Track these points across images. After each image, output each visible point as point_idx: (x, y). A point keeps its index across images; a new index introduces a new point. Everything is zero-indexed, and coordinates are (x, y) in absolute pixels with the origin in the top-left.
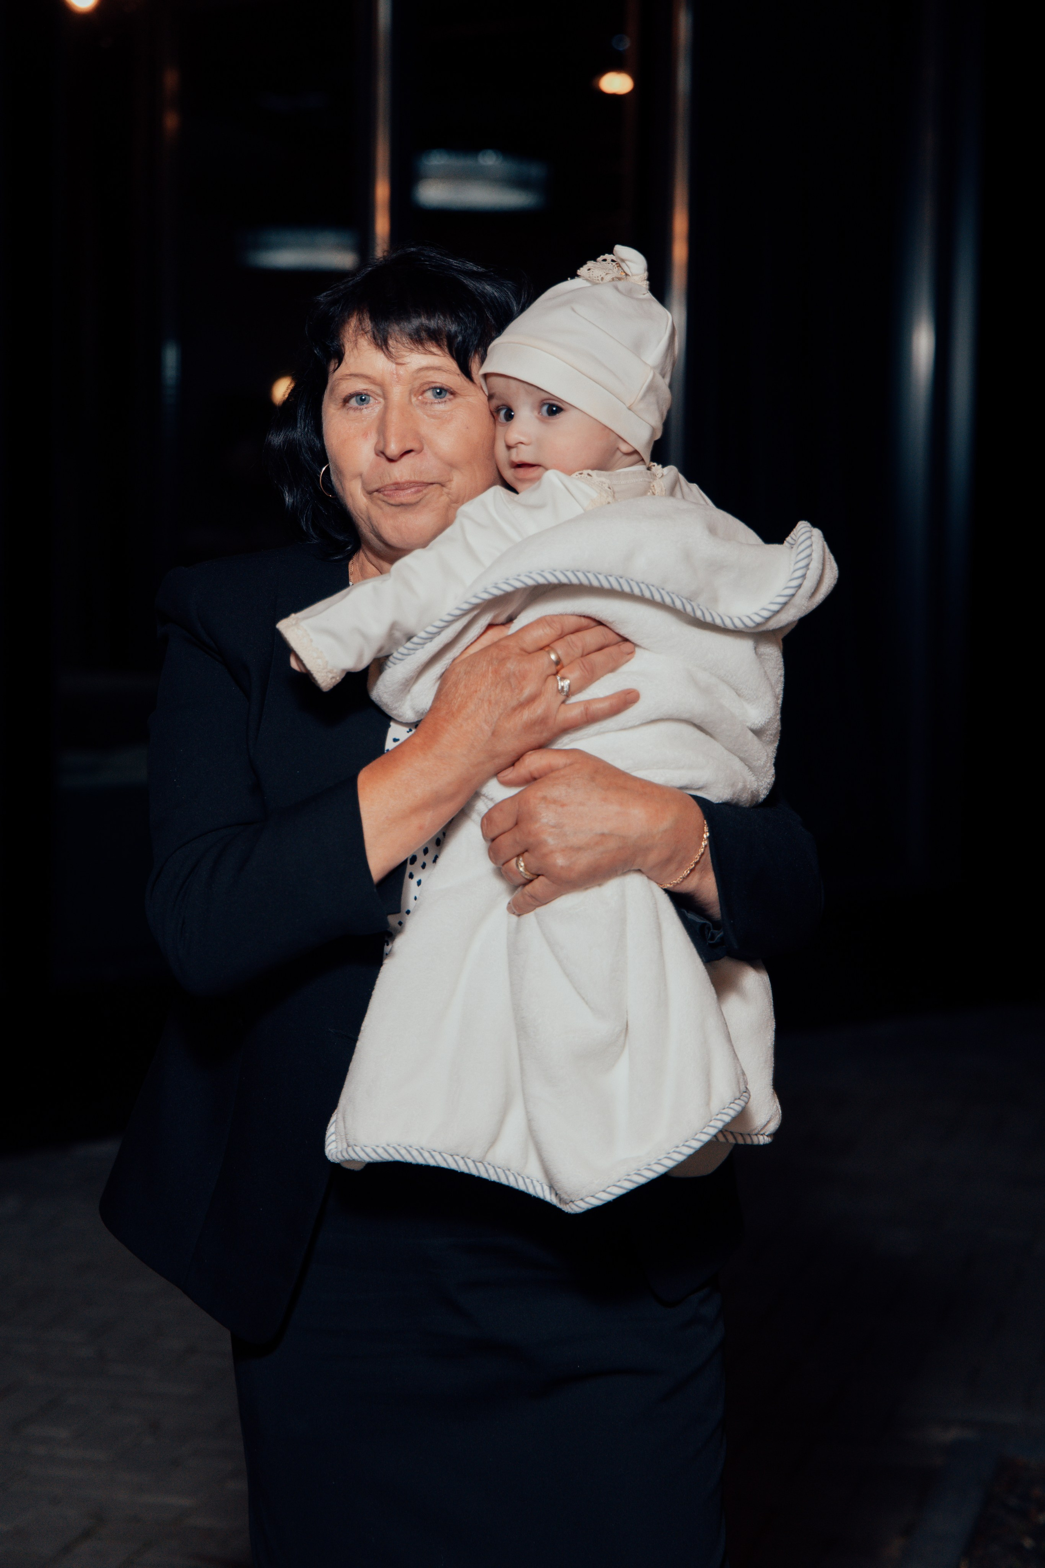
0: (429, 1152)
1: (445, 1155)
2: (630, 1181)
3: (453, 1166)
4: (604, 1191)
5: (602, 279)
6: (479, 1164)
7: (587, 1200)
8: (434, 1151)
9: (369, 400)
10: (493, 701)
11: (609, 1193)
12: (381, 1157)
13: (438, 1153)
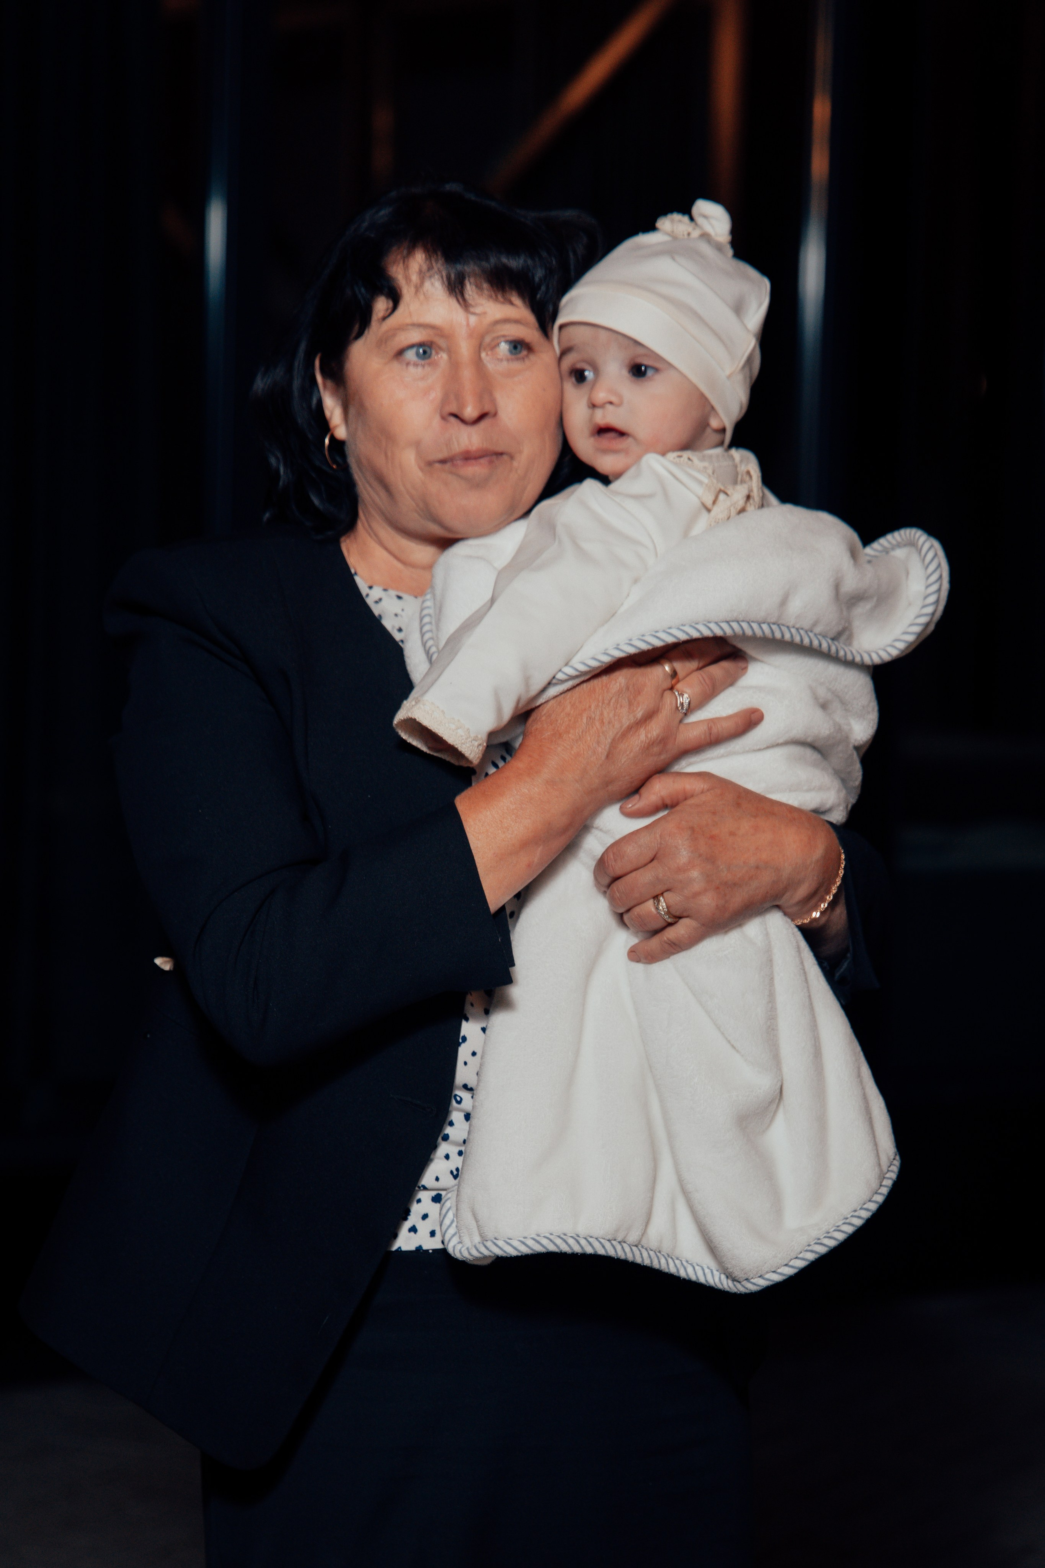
0: (585, 1238)
1: (602, 1241)
2: (812, 1251)
3: (611, 1253)
4: (786, 1265)
5: (689, 234)
6: (634, 1248)
7: (767, 1276)
8: (591, 1237)
9: (431, 354)
10: (606, 721)
11: (792, 1267)
12: (532, 1249)
13: (595, 1239)
